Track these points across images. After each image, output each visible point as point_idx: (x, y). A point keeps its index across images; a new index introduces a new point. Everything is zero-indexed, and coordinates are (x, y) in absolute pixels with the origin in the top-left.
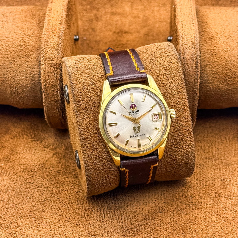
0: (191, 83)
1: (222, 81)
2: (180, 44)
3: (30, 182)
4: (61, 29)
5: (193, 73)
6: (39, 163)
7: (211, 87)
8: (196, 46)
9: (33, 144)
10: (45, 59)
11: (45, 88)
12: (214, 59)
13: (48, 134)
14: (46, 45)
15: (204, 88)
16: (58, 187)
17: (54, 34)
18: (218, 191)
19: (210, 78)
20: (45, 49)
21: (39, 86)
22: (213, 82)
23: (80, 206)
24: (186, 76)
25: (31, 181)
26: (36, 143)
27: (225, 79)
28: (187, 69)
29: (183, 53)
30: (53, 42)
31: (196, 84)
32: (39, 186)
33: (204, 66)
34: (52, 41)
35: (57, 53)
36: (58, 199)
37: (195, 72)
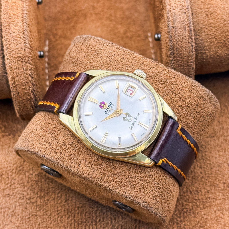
0: (186, 56)
1: (221, 46)
2: (168, 10)
3: (9, 194)
4: (24, 9)
5: (186, 45)
6: (15, 166)
7: (208, 54)
8: (187, 10)
9: (5, 140)
10: (9, 52)
11: (14, 87)
12: (209, 21)
13: (21, 125)
14: (9, 33)
15: (199, 56)
16: (42, 197)
17: (16, 17)
18: (226, 180)
19: (206, 44)
20: (7, 39)
21: (5, 80)
22: (210, 49)
23: (71, 220)
24: (178, 49)
25: (10, 192)
26: (9, 138)
27: (224, 43)
28: (179, 41)
29: (172, 21)
30: (17, 28)
31: (191, 57)
32: (20, 198)
33: (199, 30)
34: (14, 27)
35: (23, 43)
36: (45, 212)
37: (189, 42)
